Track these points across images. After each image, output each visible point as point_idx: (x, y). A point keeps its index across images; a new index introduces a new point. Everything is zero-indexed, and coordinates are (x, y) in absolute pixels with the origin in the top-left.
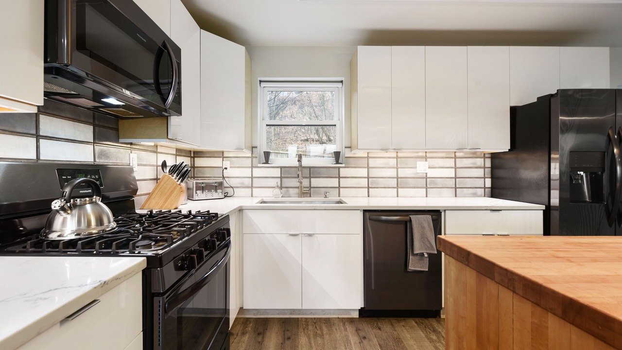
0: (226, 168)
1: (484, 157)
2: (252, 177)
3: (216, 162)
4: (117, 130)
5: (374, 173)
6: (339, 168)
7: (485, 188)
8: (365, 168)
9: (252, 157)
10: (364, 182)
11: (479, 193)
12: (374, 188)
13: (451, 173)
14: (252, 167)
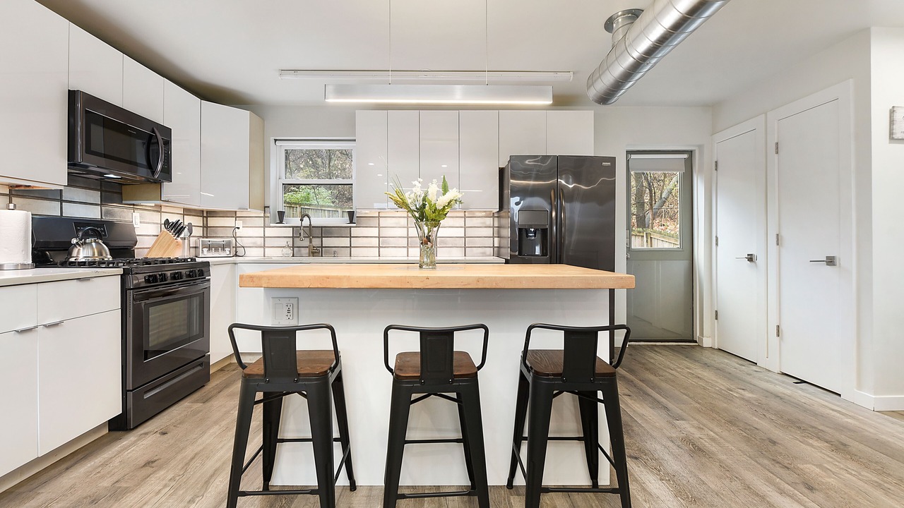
0: (239, 228)
1: (493, 217)
2: (264, 237)
3: (229, 222)
4: (121, 193)
5: (384, 232)
6: (350, 227)
7: (494, 247)
8: (376, 227)
9: (264, 217)
10: (375, 242)
11: (488, 253)
12: (385, 247)
13: (461, 232)
14: (264, 227)
